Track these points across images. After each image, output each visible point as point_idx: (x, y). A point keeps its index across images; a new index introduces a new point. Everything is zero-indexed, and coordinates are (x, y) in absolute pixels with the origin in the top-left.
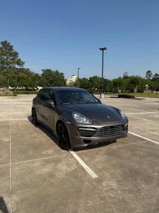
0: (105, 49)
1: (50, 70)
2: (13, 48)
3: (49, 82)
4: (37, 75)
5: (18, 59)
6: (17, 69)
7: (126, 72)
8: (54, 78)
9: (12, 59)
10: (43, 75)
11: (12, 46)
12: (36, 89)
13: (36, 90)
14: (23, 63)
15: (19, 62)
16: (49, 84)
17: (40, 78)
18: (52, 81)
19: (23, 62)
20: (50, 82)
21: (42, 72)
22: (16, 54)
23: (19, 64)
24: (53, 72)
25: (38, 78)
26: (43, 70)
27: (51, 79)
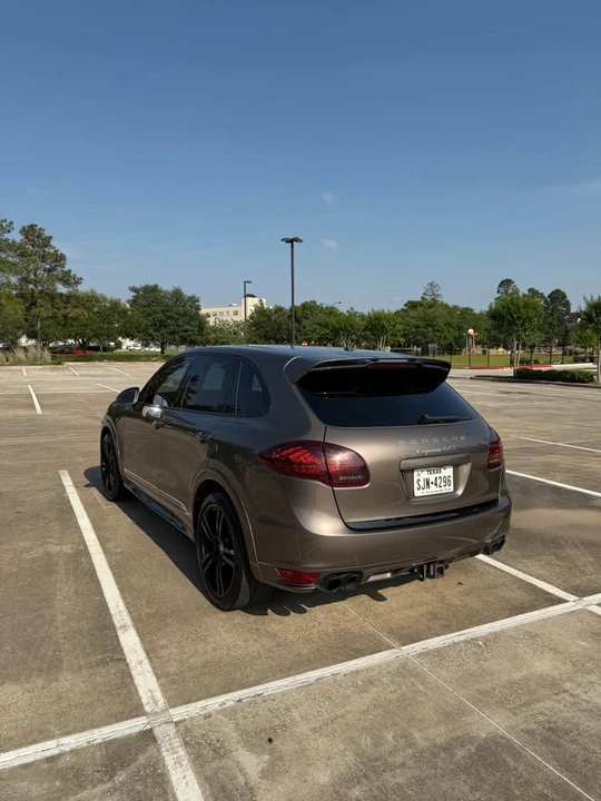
0: (296, 240)
1: (156, 286)
2: (53, 243)
3: (151, 326)
4: (115, 305)
5: (65, 269)
6: (61, 294)
7: (431, 285)
8: (168, 314)
9: (49, 271)
10: (134, 302)
11: (51, 238)
12: (112, 344)
13: (113, 349)
14: (78, 281)
15: (67, 279)
16: (151, 331)
17: (125, 311)
18: (161, 321)
19: (78, 276)
20: (155, 325)
21: (131, 295)
22: (59, 259)
23: (66, 283)
24: (167, 292)
25: (119, 313)
26: (133, 289)
27: (160, 316)
